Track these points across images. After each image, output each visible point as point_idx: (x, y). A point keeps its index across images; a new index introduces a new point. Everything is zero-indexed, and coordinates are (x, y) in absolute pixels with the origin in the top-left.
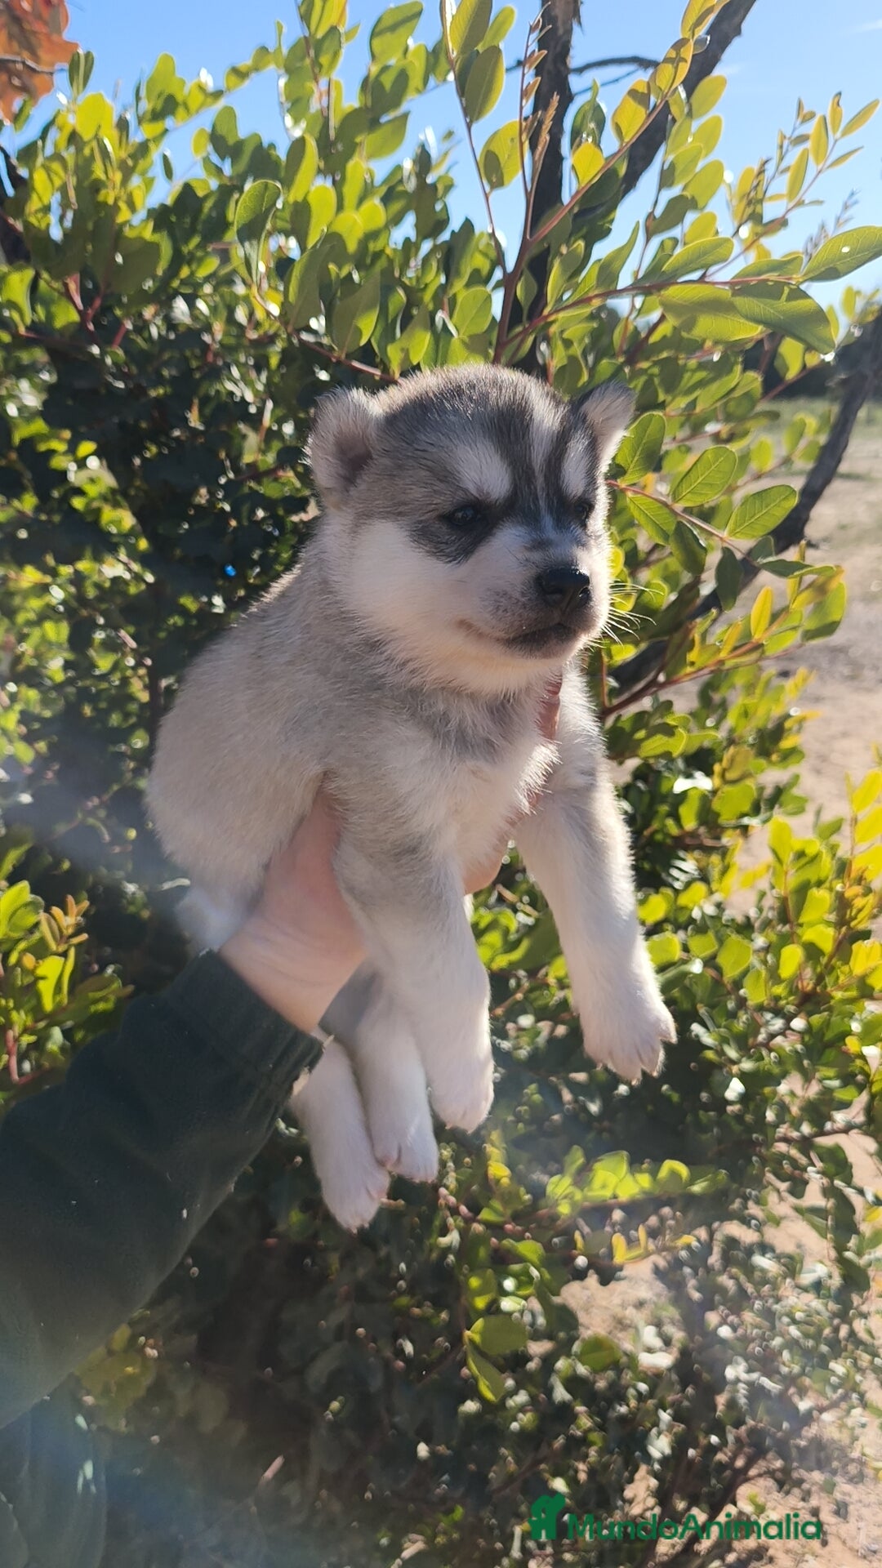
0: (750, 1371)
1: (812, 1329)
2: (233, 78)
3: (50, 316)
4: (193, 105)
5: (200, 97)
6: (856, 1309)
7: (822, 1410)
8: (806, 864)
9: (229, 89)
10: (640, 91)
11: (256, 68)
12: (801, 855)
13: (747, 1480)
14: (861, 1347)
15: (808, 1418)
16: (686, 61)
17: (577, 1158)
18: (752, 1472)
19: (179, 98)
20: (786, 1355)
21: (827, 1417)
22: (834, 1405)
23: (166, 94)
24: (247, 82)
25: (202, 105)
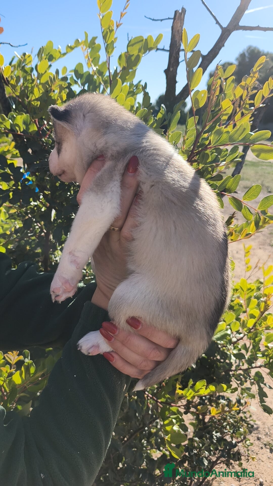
0: (216, 433)
1: (236, 419)
2: (69, 49)
3: (28, 128)
4: (57, 58)
5: (60, 55)
6: (242, 411)
7: (239, 442)
8: (251, 291)
9: (67, 52)
10: (243, 85)
11: (76, 47)
12: (249, 289)
13: (217, 464)
14: (244, 422)
15: (235, 445)
16: (255, 77)
17: (191, 382)
18: (219, 462)
19: (54, 56)
20: (228, 427)
21: (239, 444)
22: (242, 441)
23: (50, 54)
24: (73, 51)
25: (60, 57)
